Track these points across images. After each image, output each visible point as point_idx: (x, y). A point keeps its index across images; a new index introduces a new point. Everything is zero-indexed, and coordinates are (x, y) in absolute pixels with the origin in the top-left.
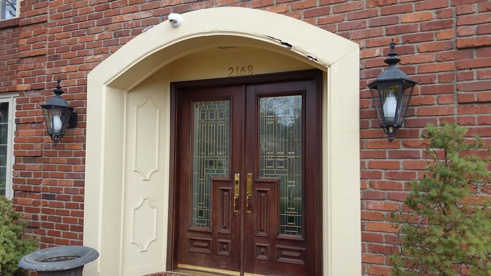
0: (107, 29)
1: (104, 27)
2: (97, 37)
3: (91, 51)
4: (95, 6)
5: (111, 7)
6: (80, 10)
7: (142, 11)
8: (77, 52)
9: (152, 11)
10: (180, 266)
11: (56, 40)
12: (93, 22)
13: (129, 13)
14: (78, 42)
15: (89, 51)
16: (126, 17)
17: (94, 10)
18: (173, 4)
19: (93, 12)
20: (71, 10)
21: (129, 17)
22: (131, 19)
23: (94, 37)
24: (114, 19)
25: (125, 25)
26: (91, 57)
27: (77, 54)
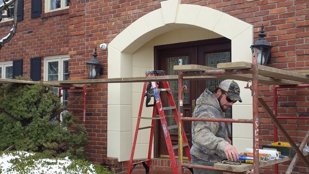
0: (119, 19)
1: (117, 18)
2: (113, 23)
3: (110, 32)
4: (112, 6)
5: (121, 7)
6: (104, 8)
7: (138, 9)
8: (103, 32)
9: (143, 9)
10: (162, 156)
11: (90, 26)
12: (111, 15)
13: (131, 10)
14: (103, 26)
15: (109, 32)
16: (129, 12)
17: (111, 8)
18: (154, 5)
19: (111, 9)
20: (98, 8)
21: (131, 12)
22: (132, 13)
23: (112, 24)
24: (123, 13)
25: (128, 17)
26: (111, 35)
27: (102, 34)
